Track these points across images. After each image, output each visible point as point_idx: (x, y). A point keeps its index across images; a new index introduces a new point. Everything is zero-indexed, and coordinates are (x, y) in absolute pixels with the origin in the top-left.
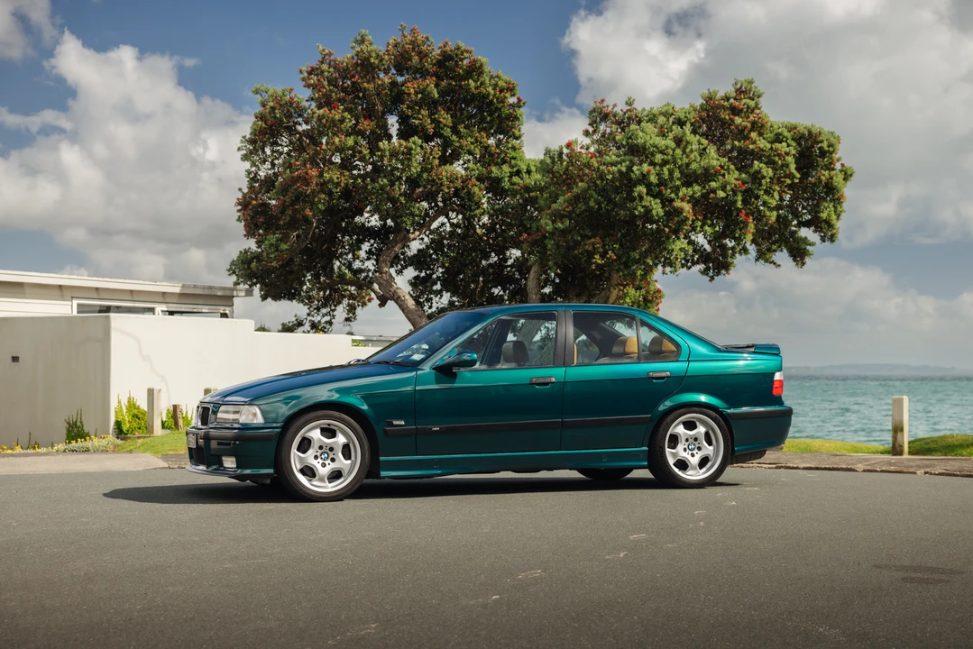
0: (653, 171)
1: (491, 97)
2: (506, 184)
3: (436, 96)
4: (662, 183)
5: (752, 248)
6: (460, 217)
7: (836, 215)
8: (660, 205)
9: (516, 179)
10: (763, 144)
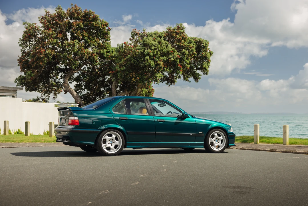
0: (151, 52)
1: (100, 28)
2: (105, 55)
3: (83, 27)
4: (154, 56)
5: (182, 76)
6: (90, 65)
7: (208, 66)
8: (154, 62)
9: (108, 54)
10: (185, 44)
